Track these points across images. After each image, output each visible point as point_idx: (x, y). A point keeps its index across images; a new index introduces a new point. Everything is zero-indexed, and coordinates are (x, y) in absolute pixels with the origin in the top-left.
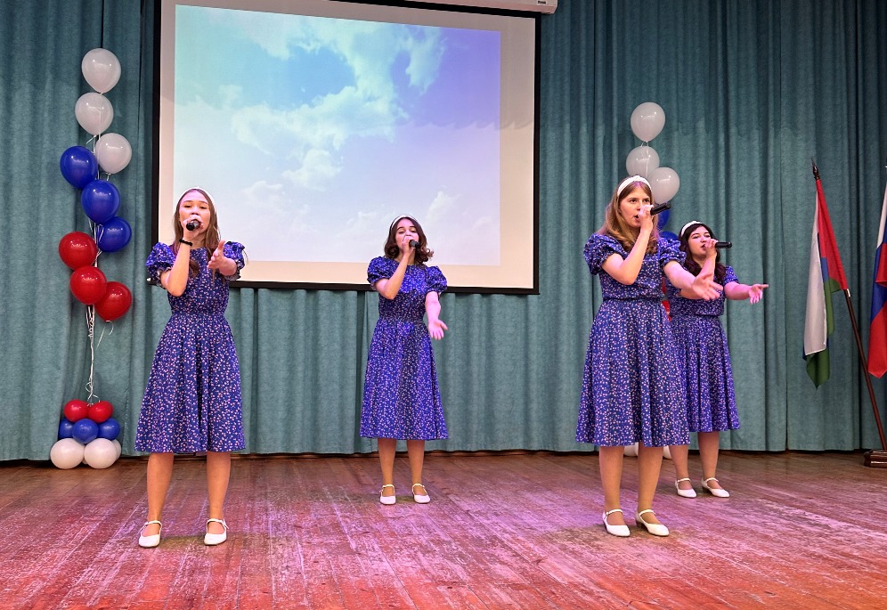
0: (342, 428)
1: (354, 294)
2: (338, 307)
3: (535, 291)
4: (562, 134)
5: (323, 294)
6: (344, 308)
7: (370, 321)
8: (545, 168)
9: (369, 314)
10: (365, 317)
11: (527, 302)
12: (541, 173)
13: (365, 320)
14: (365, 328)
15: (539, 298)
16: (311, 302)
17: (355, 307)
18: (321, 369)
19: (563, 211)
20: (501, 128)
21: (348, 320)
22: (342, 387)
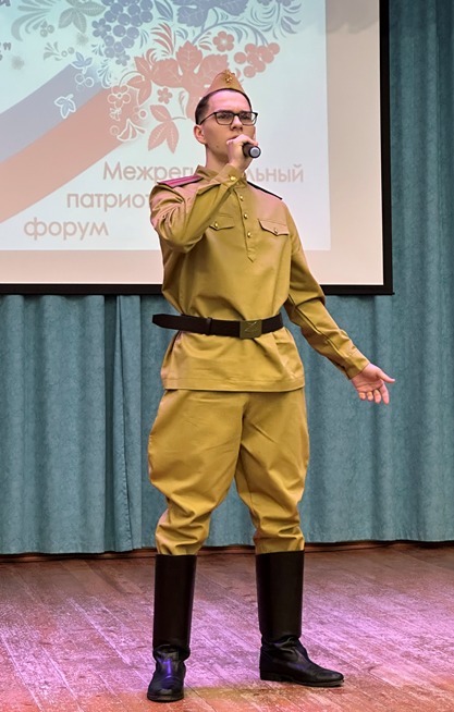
0: (85, 513)
1: (98, 300)
2: (73, 321)
3: (386, 289)
4: (424, 39)
5: (50, 301)
6: (84, 323)
7: (125, 342)
8: (399, 94)
9: (124, 332)
10: (118, 336)
11: (374, 306)
12: (392, 101)
13: (118, 341)
14: (118, 354)
15: (393, 301)
16: (31, 315)
17: (102, 320)
18: (50, 420)
19: (429, 163)
20: (328, 32)
21: (91, 342)
22: (84, 449)
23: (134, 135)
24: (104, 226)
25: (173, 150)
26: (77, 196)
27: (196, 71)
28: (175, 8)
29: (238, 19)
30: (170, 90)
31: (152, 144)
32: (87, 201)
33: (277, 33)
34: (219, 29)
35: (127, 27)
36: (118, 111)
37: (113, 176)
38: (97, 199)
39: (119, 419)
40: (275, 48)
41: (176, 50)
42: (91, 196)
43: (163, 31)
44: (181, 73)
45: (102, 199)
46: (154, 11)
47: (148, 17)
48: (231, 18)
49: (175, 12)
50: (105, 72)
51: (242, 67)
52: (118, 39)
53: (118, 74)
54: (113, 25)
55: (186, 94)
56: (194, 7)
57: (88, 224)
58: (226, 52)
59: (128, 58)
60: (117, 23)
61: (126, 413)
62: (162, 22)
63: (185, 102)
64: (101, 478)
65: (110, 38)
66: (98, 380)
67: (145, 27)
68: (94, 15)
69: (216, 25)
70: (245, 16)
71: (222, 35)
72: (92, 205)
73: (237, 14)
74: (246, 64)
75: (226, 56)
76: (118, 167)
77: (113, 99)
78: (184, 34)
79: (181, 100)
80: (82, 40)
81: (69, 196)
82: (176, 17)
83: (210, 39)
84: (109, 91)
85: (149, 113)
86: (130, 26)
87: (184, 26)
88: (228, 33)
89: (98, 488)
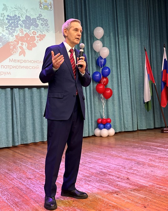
0: (7, 138)
1: (9, 89)
2: (3, 94)
6: (6, 94)
7: (16, 98)
9: (15, 96)
10: (14, 97)
13: (14, 98)
14: (14, 101)
17: (10, 94)
20: (55, 33)
21: (8, 99)
22: (7, 123)
23: (16, 52)
24: (10, 73)
25: (24, 56)
26: (3, 66)
27: (29, 39)
28: (24, 25)
29: (37, 28)
30: (23, 43)
31: (20, 55)
32: (6, 67)
33: (45, 32)
34: (33, 30)
35: (13, 29)
36: (12, 47)
37: (11, 62)
38: (8, 66)
39: (15, 116)
40: (45, 35)
41: (24, 34)
42: (7, 66)
43: (21, 30)
44: (25, 39)
45: (9, 67)
46: (19, 25)
47: (18, 27)
48: (35, 28)
49: (24, 26)
50: (9, 38)
51: (38, 39)
52: (11, 31)
53: (12, 39)
54: (10, 28)
55: (27, 44)
56: (28, 25)
57: (6, 72)
58: (35, 35)
59: (14, 35)
60: (11, 27)
61: (16, 114)
62: (21, 28)
63: (27, 46)
64: (11, 129)
65: (9, 30)
66: (10, 107)
67: (17, 29)
68: (6, 25)
69: (32, 29)
70: (38, 28)
71: (34, 32)
72: (7, 68)
73: (37, 27)
74: (39, 38)
75: (35, 36)
76: (12, 59)
77: (11, 44)
78: (26, 31)
79: (26, 45)
80: (3, 31)
81: (2, 66)
82: (24, 27)
83: (31, 33)
84: (10, 43)
85: (19, 48)
86: (14, 28)
87: (26, 29)
88: (35, 31)
89: (11, 132)
